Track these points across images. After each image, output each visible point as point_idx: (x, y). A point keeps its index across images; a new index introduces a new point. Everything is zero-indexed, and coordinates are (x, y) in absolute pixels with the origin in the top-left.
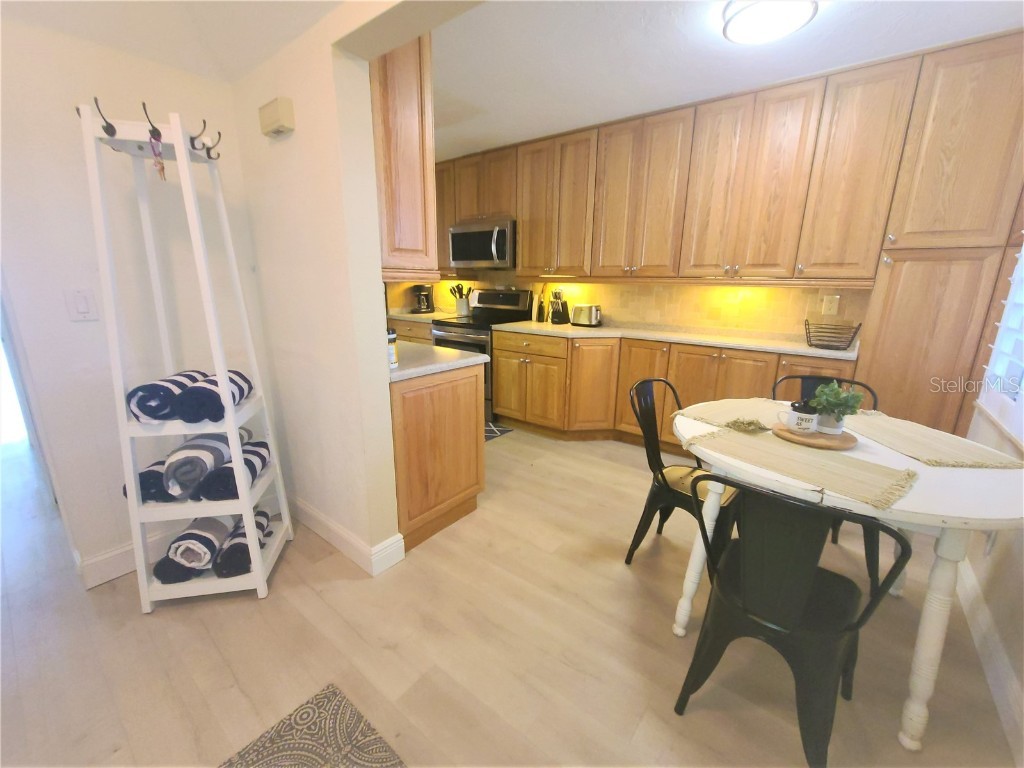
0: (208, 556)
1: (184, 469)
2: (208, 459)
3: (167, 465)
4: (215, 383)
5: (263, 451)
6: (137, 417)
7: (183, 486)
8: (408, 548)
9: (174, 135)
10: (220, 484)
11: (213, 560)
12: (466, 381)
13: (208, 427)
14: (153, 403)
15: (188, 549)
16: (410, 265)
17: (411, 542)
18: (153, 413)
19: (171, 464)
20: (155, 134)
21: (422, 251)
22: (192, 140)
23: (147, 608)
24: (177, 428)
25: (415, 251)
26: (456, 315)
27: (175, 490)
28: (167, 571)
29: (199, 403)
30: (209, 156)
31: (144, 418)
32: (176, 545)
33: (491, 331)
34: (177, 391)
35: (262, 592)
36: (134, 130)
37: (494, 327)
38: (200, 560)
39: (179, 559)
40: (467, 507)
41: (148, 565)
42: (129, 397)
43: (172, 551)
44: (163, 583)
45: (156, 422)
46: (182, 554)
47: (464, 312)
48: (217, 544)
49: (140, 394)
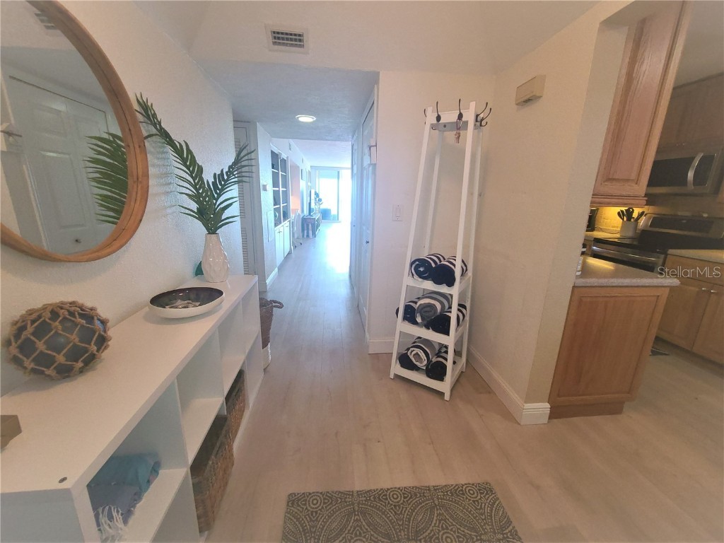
0: (425, 362)
1: (426, 309)
2: (439, 306)
3: (418, 304)
4: (454, 265)
5: (464, 310)
6: (413, 275)
7: (423, 319)
8: (551, 417)
9: (469, 117)
10: (441, 324)
11: (427, 366)
12: (645, 298)
13: (444, 289)
14: (422, 269)
15: (417, 354)
16: (618, 193)
17: (555, 413)
18: (421, 275)
19: (421, 304)
20: (460, 116)
21: (633, 180)
22: (477, 116)
23: (392, 376)
24: (429, 285)
25: (628, 180)
26: (618, 236)
27: (419, 320)
28: (405, 361)
29: (443, 274)
30: (481, 125)
31: (416, 276)
32: (412, 349)
33: (666, 255)
34: (433, 265)
35: (447, 397)
36: (449, 117)
37: (671, 251)
38: (421, 363)
39: (411, 357)
40: (613, 408)
41: (398, 353)
42: (412, 264)
43: (410, 351)
44: (402, 366)
45: (420, 280)
46: (414, 355)
47: (630, 234)
48: (431, 357)
49: (417, 263)
